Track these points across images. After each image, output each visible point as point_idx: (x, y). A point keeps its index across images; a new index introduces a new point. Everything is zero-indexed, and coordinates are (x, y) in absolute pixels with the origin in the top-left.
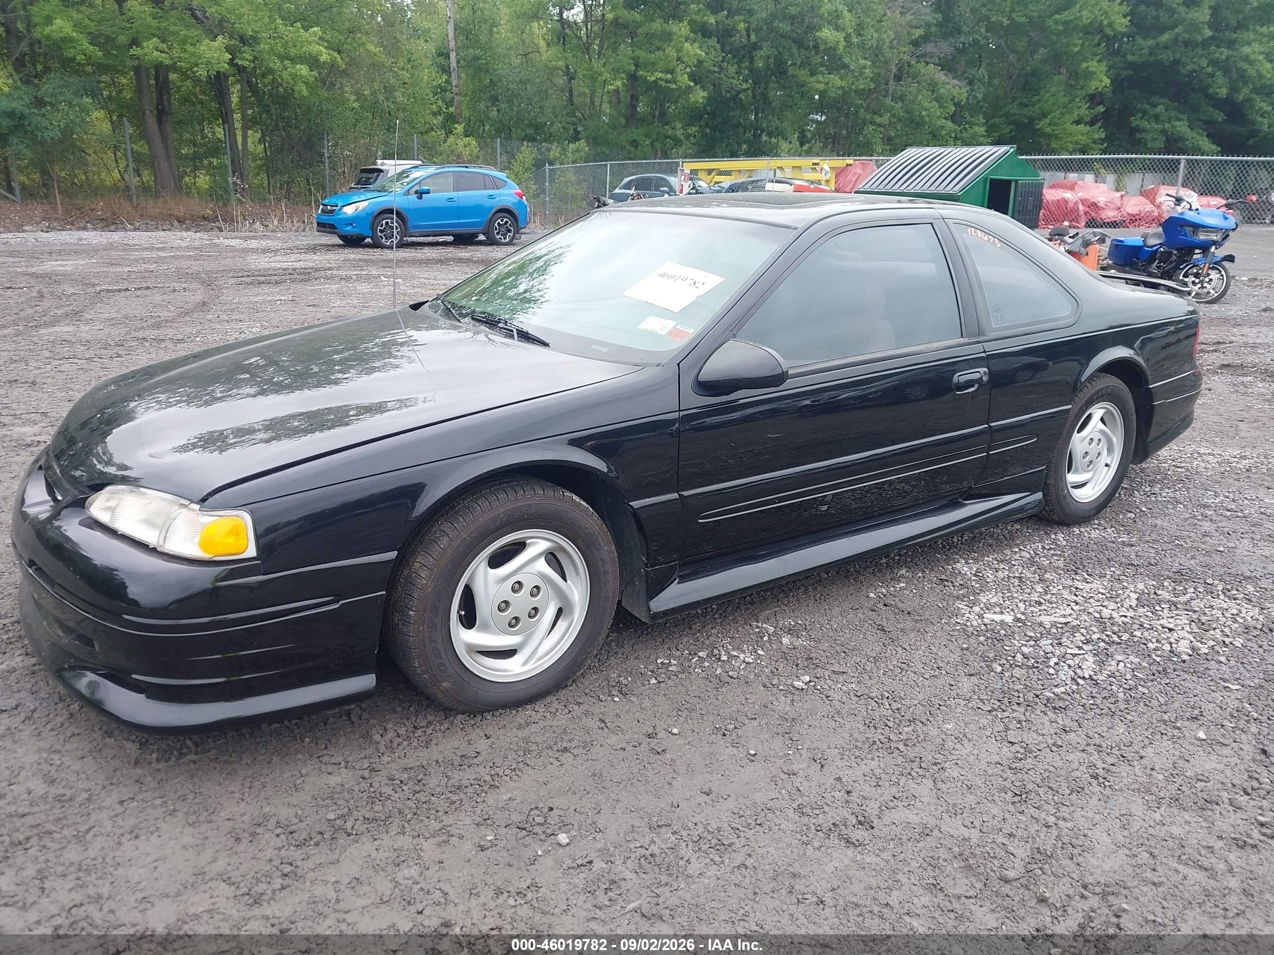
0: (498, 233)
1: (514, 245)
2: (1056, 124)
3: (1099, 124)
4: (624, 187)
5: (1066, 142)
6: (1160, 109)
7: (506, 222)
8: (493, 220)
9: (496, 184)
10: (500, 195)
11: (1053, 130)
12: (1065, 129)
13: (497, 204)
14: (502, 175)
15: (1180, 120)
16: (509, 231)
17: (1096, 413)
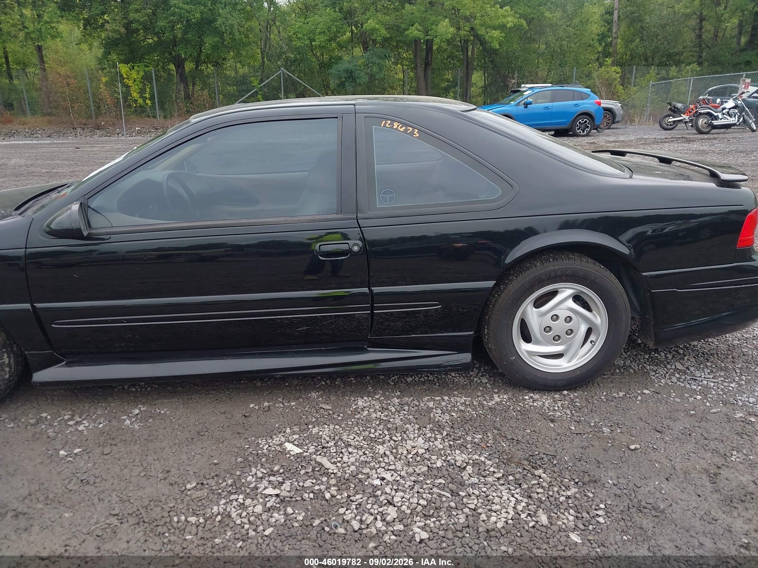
0: (578, 129)
1: (590, 136)
4: (710, 94)
7: (586, 122)
8: (576, 120)
9: (583, 96)
10: (583, 104)
13: (581, 109)
14: (588, 91)
16: (587, 127)
17: (562, 292)
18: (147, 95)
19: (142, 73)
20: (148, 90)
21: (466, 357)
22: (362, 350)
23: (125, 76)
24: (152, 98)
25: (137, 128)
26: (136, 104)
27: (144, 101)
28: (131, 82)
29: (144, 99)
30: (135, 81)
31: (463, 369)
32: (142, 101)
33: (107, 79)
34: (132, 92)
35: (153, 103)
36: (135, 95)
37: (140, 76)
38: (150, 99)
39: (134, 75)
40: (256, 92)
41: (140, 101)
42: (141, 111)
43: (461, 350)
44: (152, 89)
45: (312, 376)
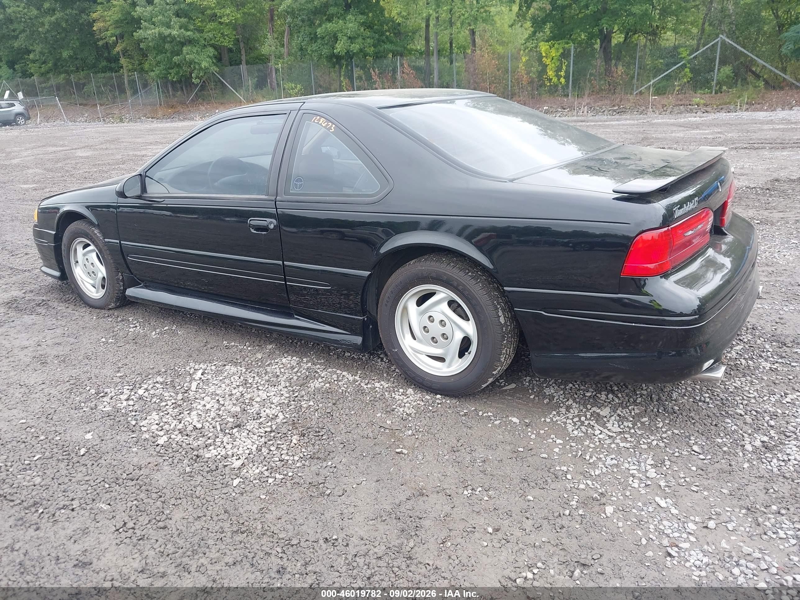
17: (438, 294)
18: (563, 73)
19: (561, 51)
20: (564, 68)
21: (358, 340)
22: (290, 316)
23: (544, 54)
24: (567, 77)
25: (545, 108)
26: (550, 82)
27: (559, 79)
28: (549, 60)
29: (559, 77)
30: (552, 59)
31: (354, 348)
32: (556, 79)
33: (527, 58)
34: (548, 71)
35: (567, 81)
36: (551, 73)
37: (559, 54)
38: (564, 78)
39: (553, 53)
40: (684, 66)
41: (555, 80)
42: (553, 90)
43: (353, 332)
44: (568, 66)
45: (271, 332)
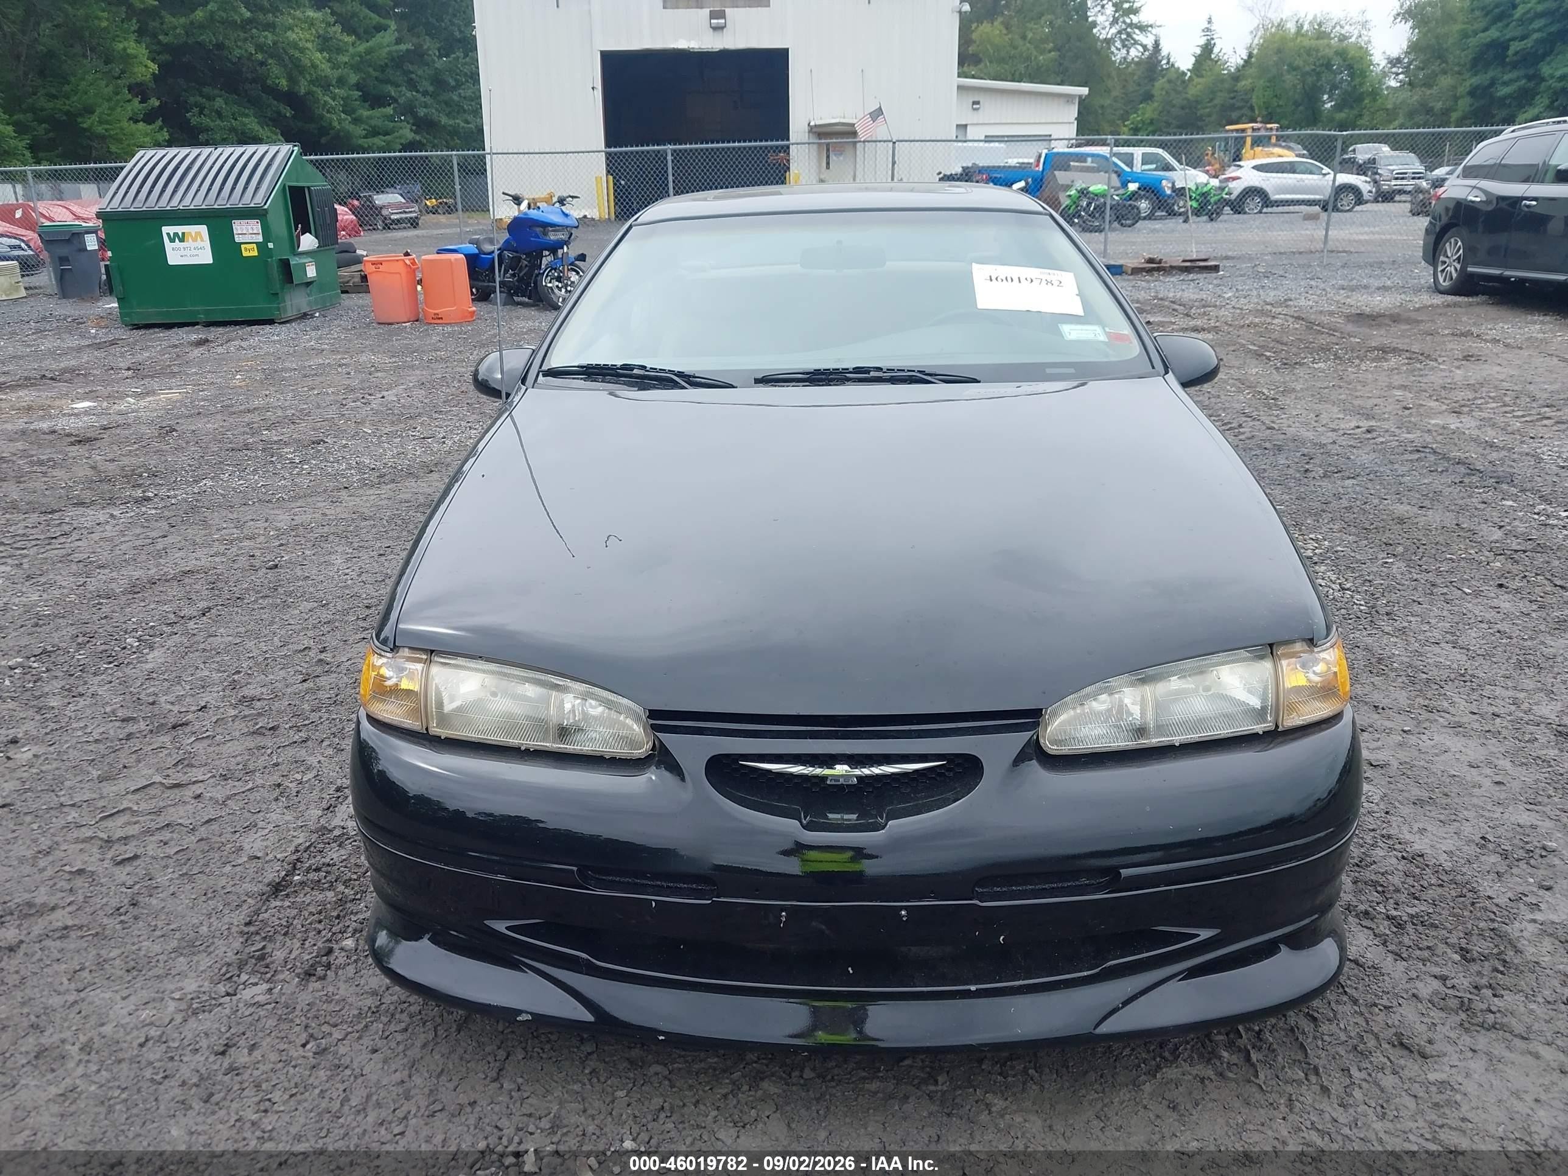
2: (107, 122)
3: (159, 122)
5: (129, 145)
6: (219, 103)
11: (106, 130)
12: (122, 129)
15: (247, 116)
